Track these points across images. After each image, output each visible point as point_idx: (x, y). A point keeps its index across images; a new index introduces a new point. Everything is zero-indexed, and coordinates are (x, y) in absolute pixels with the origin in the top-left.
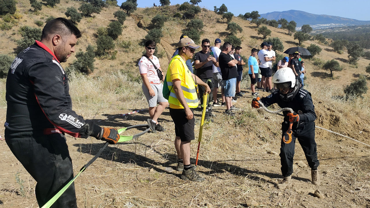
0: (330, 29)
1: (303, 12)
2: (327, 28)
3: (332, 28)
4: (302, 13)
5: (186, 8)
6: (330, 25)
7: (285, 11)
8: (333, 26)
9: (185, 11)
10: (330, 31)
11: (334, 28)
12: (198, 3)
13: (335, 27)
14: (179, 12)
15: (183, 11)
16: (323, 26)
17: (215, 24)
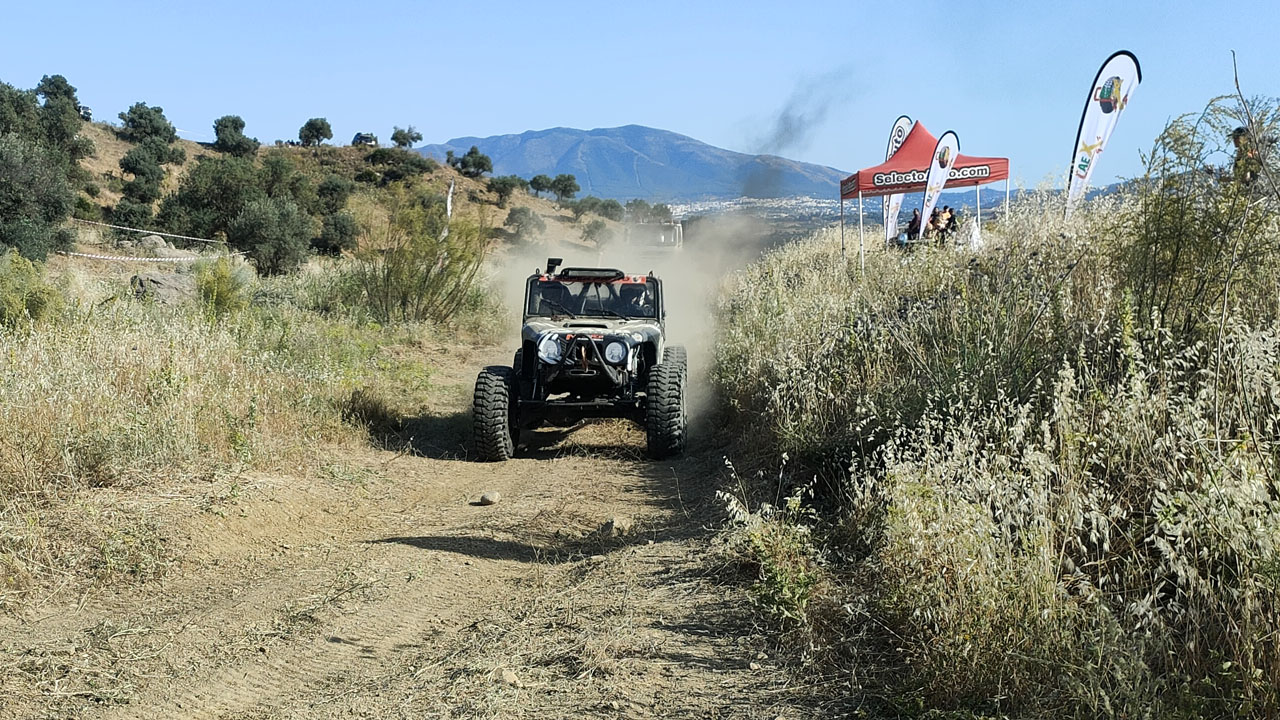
0: (796, 220)
1: (683, 138)
2: (784, 215)
3: (802, 218)
4: (680, 142)
5: (391, 157)
6: (794, 202)
7: (604, 130)
8: (810, 207)
9: (387, 167)
10: (794, 230)
11: (810, 219)
12: (413, 143)
13: (817, 215)
14: (371, 168)
15: (381, 165)
16: (767, 208)
17: (468, 205)
